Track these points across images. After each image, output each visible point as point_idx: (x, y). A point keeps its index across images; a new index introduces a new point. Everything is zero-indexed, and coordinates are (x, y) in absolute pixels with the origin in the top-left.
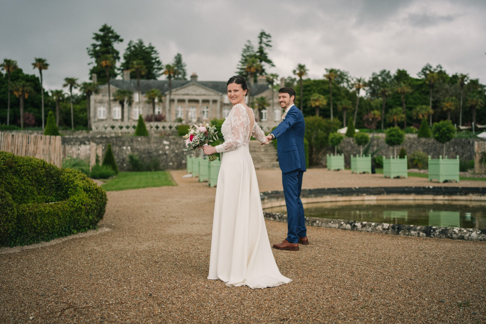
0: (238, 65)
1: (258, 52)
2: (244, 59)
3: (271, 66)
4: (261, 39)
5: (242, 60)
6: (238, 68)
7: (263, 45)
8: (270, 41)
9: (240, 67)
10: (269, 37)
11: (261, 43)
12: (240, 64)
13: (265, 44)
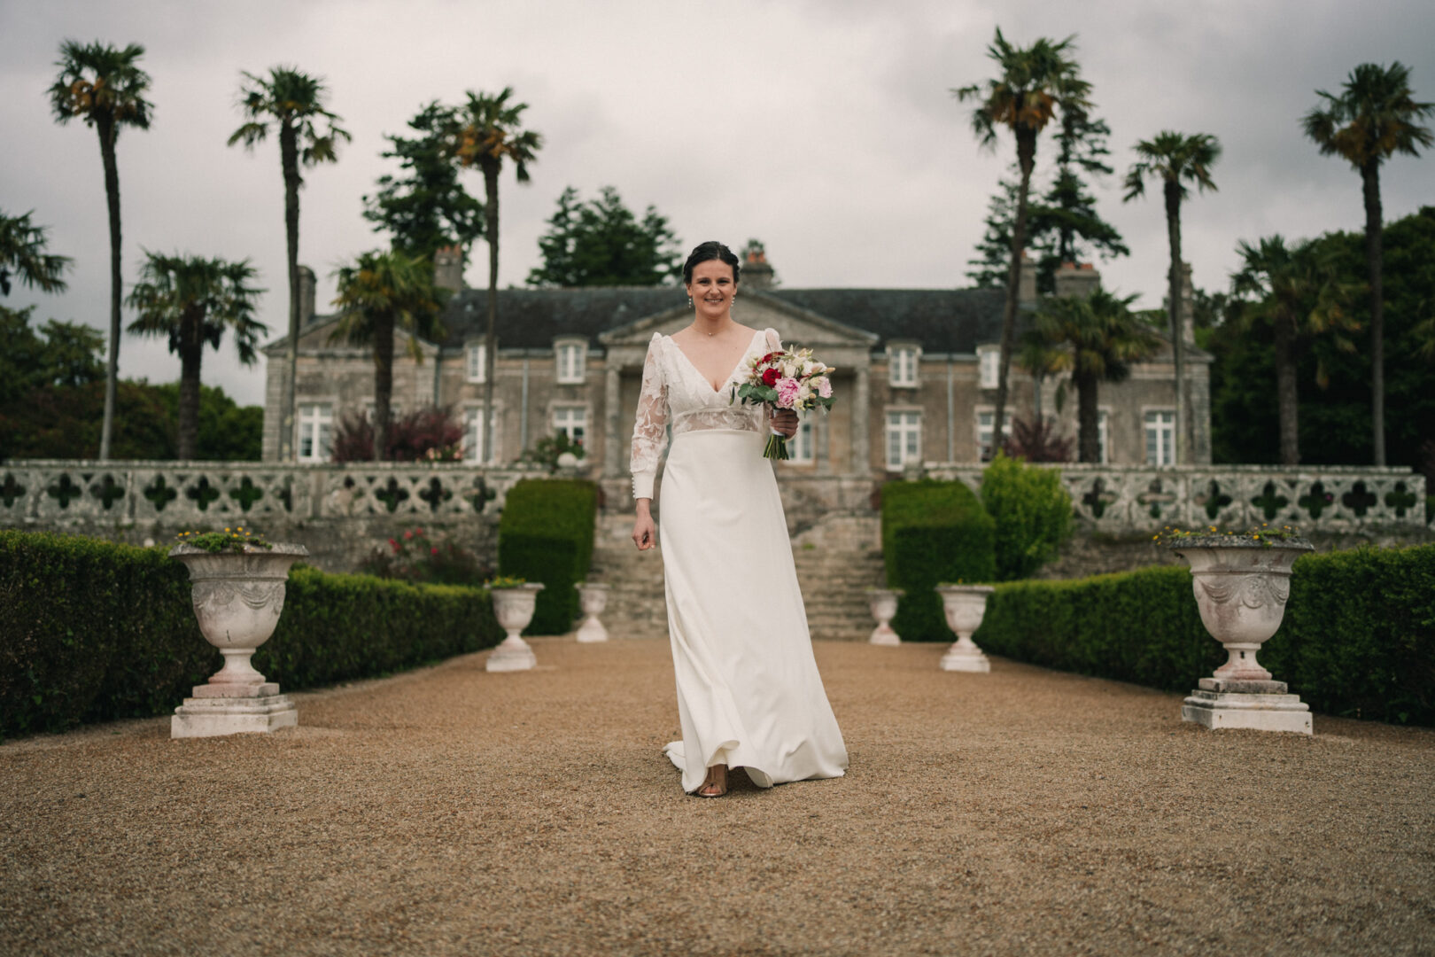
0: (972, 262)
1: (1053, 197)
2: (994, 235)
3: (1107, 251)
4: (1065, 145)
5: (988, 239)
6: (970, 275)
7: (1075, 168)
8: (1103, 151)
9: (979, 269)
10: (1102, 136)
11: (1064, 159)
12: (981, 256)
13: (1082, 161)
